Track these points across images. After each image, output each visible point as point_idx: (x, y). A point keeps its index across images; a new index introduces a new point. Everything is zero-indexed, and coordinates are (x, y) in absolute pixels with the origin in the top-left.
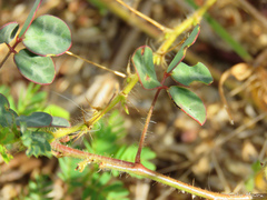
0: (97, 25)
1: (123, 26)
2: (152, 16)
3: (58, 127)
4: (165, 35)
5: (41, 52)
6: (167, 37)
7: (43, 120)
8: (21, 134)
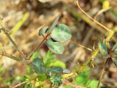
0: (76, 25)
1: (87, 25)
2: (100, 22)
3: (65, 73)
4: (109, 32)
5: (58, 40)
6: (110, 33)
7: (59, 70)
8: (50, 77)
